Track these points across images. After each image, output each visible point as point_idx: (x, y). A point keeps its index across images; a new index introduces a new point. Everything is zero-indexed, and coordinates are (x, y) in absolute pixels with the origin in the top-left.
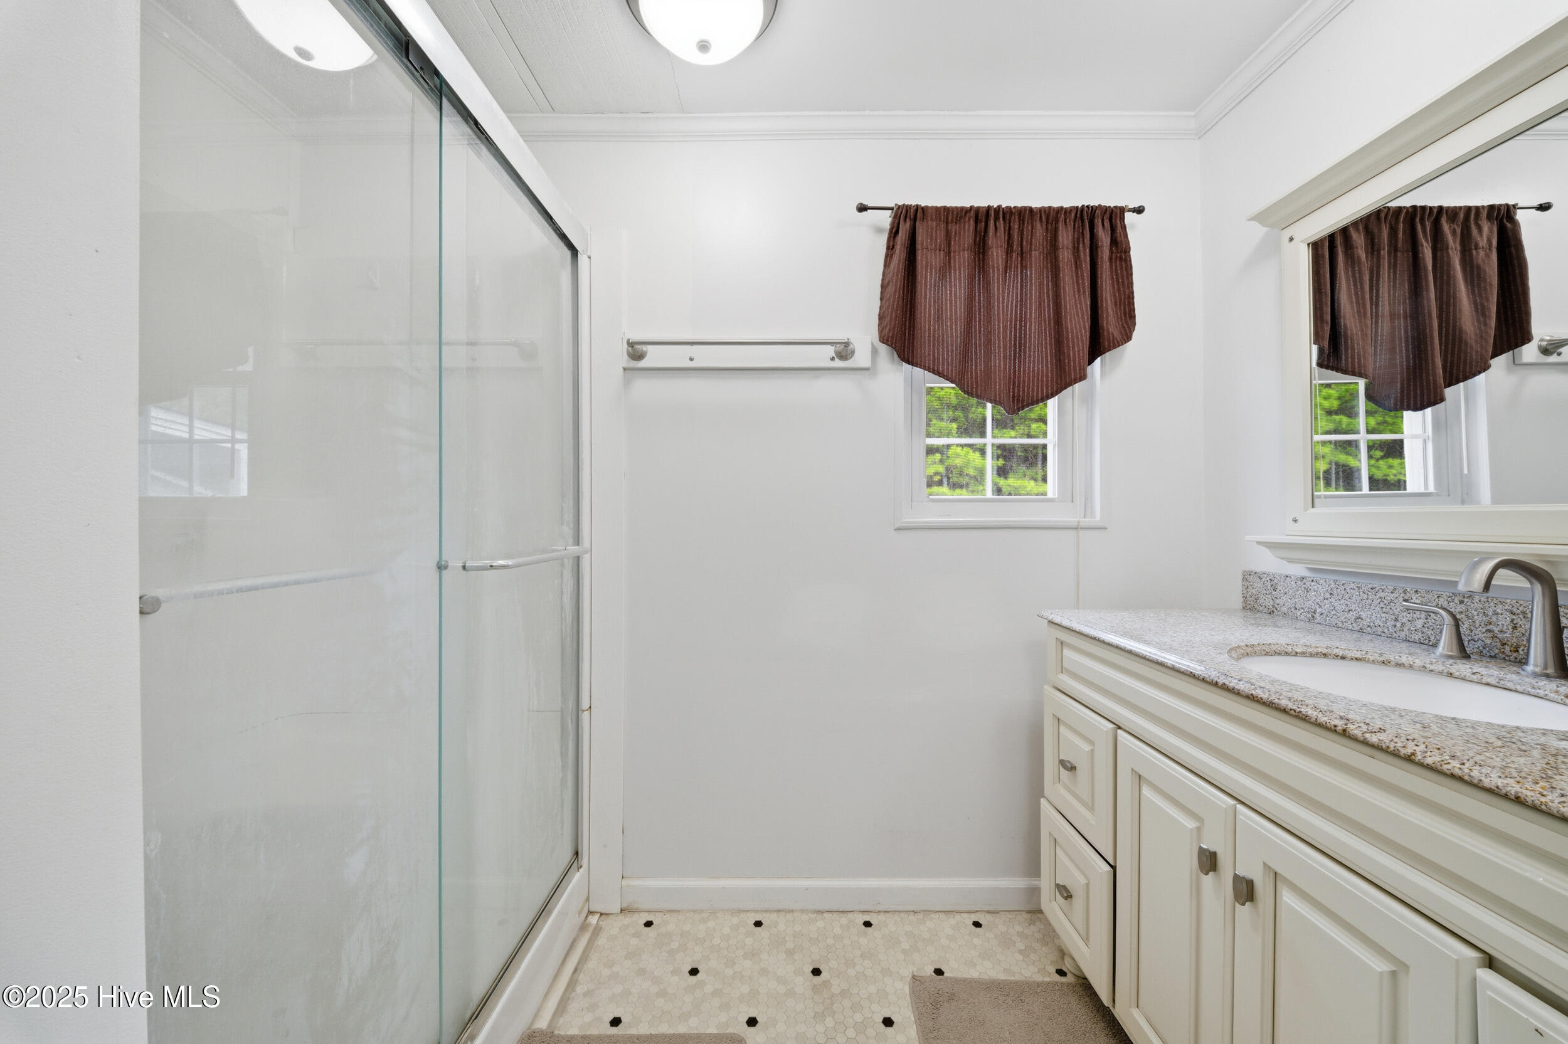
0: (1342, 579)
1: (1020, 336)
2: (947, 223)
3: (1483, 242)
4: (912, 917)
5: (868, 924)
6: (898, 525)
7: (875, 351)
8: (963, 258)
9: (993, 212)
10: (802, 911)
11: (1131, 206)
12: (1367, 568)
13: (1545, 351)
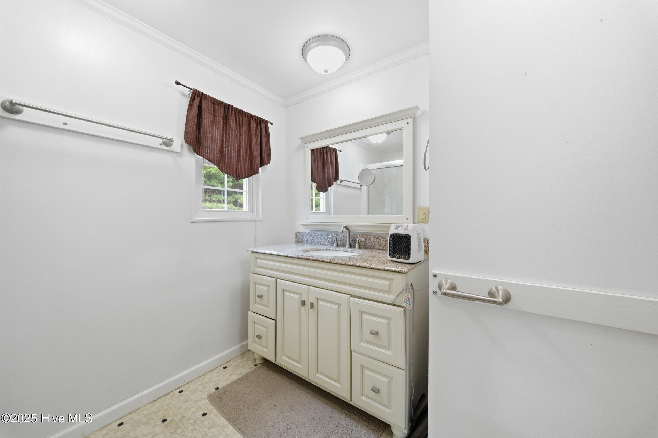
0: (317, 232)
1: (239, 154)
2: (214, 104)
3: (333, 156)
4: (200, 379)
5: (181, 392)
6: (193, 220)
7: (182, 145)
8: (220, 120)
9: (231, 107)
10: (145, 406)
11: (270, 122)
12: (318, 229)
13: (341, 182)
